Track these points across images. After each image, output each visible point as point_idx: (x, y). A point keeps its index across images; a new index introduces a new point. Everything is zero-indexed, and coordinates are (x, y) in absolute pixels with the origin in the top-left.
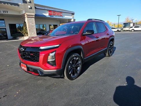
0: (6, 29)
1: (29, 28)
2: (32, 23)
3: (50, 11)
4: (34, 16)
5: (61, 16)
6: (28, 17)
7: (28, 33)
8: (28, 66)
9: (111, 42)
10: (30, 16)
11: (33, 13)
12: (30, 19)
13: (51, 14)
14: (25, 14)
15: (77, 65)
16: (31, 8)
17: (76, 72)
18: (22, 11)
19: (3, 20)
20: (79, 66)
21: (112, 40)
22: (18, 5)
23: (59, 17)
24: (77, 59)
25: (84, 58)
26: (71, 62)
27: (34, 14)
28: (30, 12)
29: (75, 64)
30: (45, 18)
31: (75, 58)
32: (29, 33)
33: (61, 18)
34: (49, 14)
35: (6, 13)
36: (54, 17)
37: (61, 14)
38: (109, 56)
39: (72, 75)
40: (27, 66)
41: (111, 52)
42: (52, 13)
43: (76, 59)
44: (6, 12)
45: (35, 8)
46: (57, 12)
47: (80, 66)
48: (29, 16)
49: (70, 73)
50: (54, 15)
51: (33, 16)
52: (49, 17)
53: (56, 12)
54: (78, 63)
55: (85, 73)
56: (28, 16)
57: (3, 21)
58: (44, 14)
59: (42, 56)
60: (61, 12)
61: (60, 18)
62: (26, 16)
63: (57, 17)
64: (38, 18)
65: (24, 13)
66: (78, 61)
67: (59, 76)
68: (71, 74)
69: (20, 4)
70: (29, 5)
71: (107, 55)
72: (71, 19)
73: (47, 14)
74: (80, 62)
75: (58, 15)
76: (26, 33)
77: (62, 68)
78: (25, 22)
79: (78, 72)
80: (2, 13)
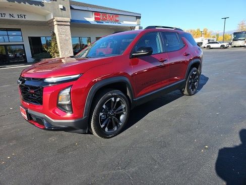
0: (23, 45)
1: (60, 43)
2: (66, 35)
3: (97, 13)
4: (69, 24)
5: (117, 21)
6: (59, 25)
7: (58, 53)
8: (29, 111)
9: (195, 69)
10: (62, 23)
12: (62, 29)
13: (99, 19)
14: (54, 20)
15: (117, 112)
16: (64, 9)
17: (117, 124)
18: (48, 14)
19: (19, 30)
20: (122, 113)
21: (197, 65)
22: (42, 4)
23: (112, 24)
24: (118, 99)
25: (132, 99)
26: (104, 106)
27: (69, 19)
28: (62, 16)
29: (115, 110)
30: (87, 25)
31: (113, 99)
32: (60, 52)
33: (117, 24)
34: (96, 18)
35: (23, 19)
36: (105, 24)
37: (117, 19)
38: (190, 95)
39: (106, 129)
40: (27, 111)
41: (193, 87)
42: (101, 17)
43: (115, 100)
44: (23, 16)
45: (71, 8)
46: (110, 15)
47: (125, 113)
48: (60, 23)
49: (102, 126)
50: (104, 20)
51: (67, 22)
52: (96, 23)
53: (108, 15)
54: (119, 108)
55: (136, 126)
57: (19, 33)
58: (88, 19)
59: (47, 96)
60: (116, 14)
61: (115, 24)
62: (55, 23)
63: (110, 24)
64: (76, 25)
65: (52, 18)
66: (119, 104)
67: (81, 131)
68: (104, 127)
69: (45, 1)
70: (60, 4)
71: (186, 92)
72: (135, 27)
73: (91, 19)
74: (123, 106)
75: (111, 20)
76: (56, 53)
77: (84, 118)
78: (54, 34)
79: (120, 124)
80: (16, 18)
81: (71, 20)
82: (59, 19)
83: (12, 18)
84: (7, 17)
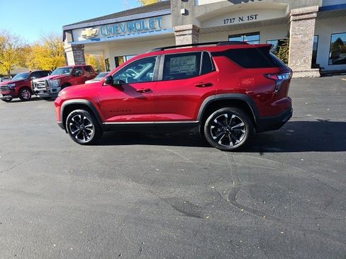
1: (292, 48)
2: (305, 35)
4: (314, 15)
6: (295, 20)
10: (302, 17)
11: (313, 5)
12: (299, 25)
15: (86, 127)
19: (257, 33)
26: (73, 119)
27: (316, 8)
28: (305, 6)
32: (289, 61)
35: (254, 20)
44: (254, 17)
47: (92, 131)
48: (299, 17)
49: (73, 133)
51: (312, 13)
56: (297, 18)
65: (288, 12)
68: (75, 134)
74: (91, 125)
77: (60, 122)
79: (88, 138)
80: (246, 21)
81: (320, 8)
82: (297, 11)
83: (241, 22)
84: (237, 22)
